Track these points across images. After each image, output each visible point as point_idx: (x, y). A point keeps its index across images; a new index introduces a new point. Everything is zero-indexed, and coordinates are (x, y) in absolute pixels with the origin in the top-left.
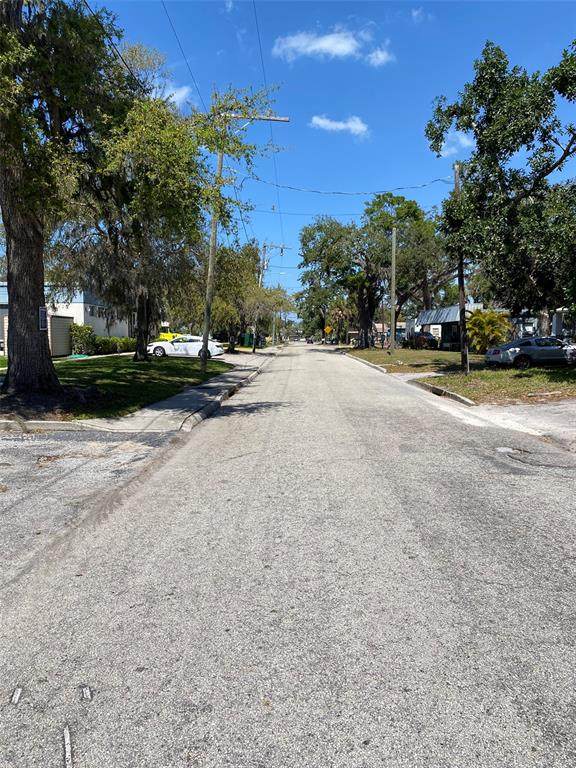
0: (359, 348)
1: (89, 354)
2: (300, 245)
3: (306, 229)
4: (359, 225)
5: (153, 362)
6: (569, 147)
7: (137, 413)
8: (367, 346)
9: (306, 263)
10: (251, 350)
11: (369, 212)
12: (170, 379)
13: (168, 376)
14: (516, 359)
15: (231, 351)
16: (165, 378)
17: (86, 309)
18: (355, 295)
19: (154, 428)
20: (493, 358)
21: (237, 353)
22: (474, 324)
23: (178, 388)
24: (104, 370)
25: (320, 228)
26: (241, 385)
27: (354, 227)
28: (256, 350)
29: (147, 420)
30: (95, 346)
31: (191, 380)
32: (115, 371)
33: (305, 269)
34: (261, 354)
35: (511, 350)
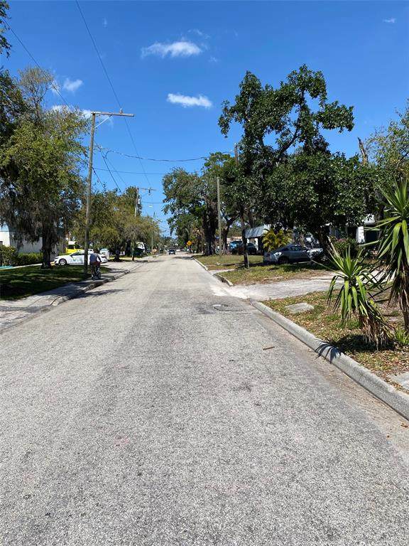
0: (206, 255)
1: (14, 266)
2: (162, 187)
3: (166, 177)
4: (200, 175)
5: (54, 269)
6: (296, 134)
7: (30, 297)
8: (211, 253)
9: (168, 200)
10: (131, 259)
11: (207, 165)
12: (60, 279)
13: (59, 277)
14: (279, 259)
15: (117, 260)
16: (57, 278)
17: (11, 236)
18: (202, 220)
19: (36, 305)
20: (267, 259)
21: (121, 261)
22: (270, 238)
23: (63, 284)
24: (18, 275)
25: (175, 176)
26: (107, 281)
27: (196, 175)
28: (135, 259)
29: (33, 301)
30: (17, 260)
31: (74, 279)
32: (25, 276)
33: (167, 203)
34: (138, 261)
35: (277, 253)
